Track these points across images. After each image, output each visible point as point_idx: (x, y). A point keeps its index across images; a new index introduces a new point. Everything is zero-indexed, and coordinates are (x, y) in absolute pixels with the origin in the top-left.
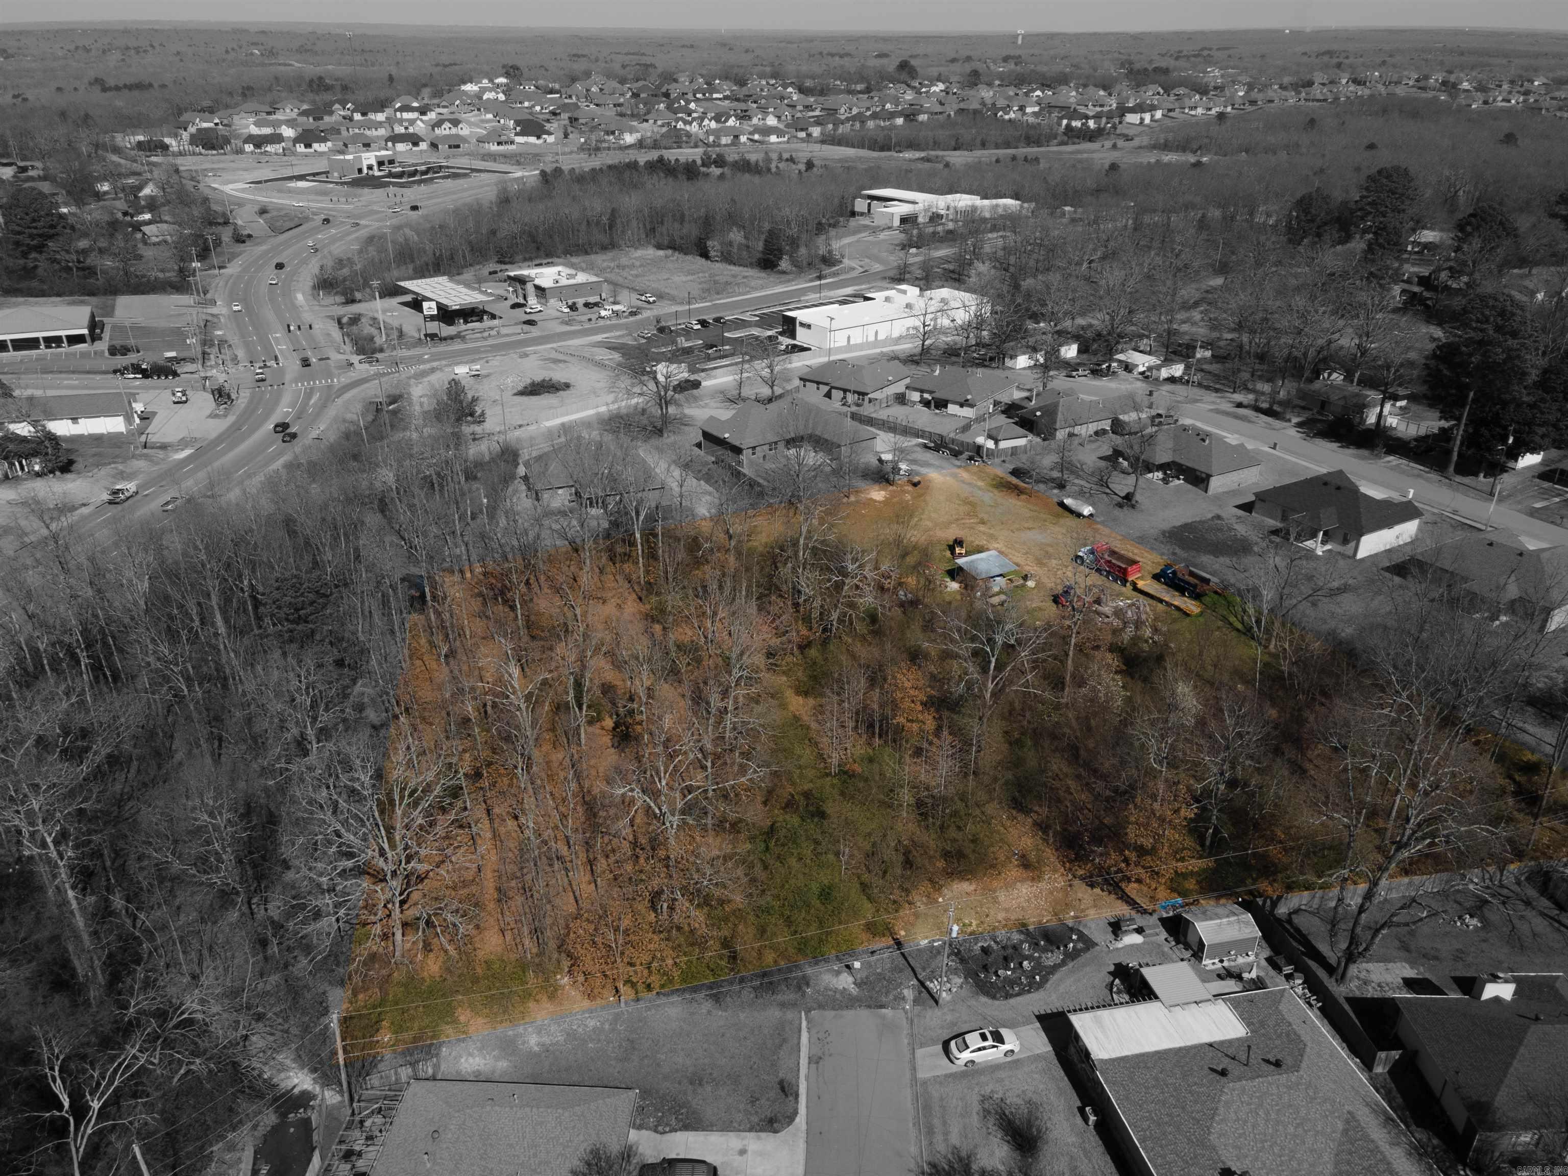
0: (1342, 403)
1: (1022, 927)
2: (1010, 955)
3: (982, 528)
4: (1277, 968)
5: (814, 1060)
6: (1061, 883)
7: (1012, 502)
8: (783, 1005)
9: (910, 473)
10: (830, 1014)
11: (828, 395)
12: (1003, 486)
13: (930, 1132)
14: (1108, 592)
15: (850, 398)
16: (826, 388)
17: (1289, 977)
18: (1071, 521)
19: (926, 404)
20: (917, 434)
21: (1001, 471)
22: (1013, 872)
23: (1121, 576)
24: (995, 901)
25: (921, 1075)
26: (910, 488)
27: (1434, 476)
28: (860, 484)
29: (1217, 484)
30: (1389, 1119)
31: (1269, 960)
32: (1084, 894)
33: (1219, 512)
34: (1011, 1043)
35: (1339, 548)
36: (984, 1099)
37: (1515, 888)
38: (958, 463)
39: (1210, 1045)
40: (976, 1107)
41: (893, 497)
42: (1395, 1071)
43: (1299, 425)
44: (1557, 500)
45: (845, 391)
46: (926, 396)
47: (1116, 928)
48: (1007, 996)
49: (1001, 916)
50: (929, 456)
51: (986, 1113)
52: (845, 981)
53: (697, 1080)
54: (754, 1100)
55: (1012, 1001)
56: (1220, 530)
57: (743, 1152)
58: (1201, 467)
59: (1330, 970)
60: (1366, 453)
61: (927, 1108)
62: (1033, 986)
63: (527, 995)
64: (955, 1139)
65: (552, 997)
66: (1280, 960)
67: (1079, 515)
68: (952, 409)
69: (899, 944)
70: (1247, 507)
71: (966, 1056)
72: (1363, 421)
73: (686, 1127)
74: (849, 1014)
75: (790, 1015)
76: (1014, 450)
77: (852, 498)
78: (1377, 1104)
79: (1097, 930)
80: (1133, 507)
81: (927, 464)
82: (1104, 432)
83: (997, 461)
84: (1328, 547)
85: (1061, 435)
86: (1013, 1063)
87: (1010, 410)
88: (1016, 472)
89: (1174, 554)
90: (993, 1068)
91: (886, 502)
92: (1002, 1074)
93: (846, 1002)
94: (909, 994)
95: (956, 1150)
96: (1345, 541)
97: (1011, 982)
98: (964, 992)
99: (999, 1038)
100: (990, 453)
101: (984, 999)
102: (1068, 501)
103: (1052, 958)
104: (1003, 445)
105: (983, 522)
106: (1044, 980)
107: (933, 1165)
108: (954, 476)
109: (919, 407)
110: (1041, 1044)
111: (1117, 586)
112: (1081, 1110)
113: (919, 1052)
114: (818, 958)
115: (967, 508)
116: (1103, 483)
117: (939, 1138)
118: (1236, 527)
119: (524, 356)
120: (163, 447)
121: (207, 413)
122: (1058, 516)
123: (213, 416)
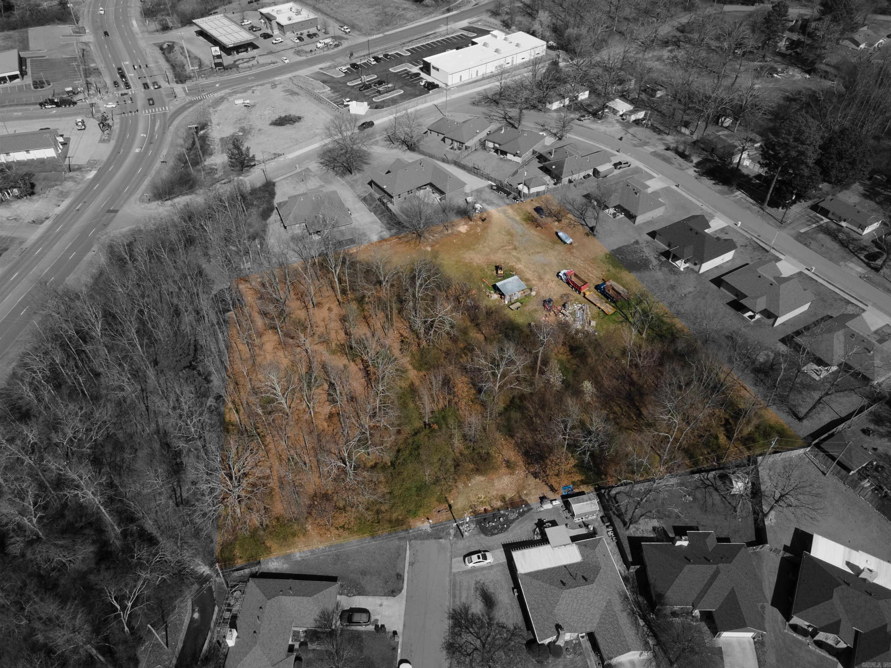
0: (722, 150)
1: (503, 499)
2: (495, 514)
3: (514, 253)
4: (603, 522)
5: (411, 564)
6: (523, 474)
7: (533, 232)
8: (400, 539)
9: (482, 210)
10: (419, 542)
11: (443, 140)
12: (530, 220)
13: (454, 596)
14: (571, 298)
15: (456, 145)
16: (442, 136)
17: (607, 527)
18: (560, 247)
19: (496, 151)
20: (488, 178)
21: (529, 207)
22: (503, 470)
23: (578, 289)
24: (493, 485)
25: (454, 570)
26: (480, 223)
27: (756, 208)
28: (455, 219)
29: (640, 219)
30: (626, 597)
31: (602, 518)
32: (532, 481)
33: (638, 238)
34: (490, 559)
35: (692, 266)
36: (477, 583)
37: (713, 480)
38: (507, 201)
39: (565, 566)
40: (473, 586)
41: (471, 229)
42: (637, 572)
43: (697, 165)
44: (814, 225)
45: (452, 140)
46: (497, 145)
47: (542, 499)
48: (493, 534)
49: (495, 493)
50: (494, 196)
51: (477, 589)
52: (425, 526)
53: (364, 573)
54: (386, 582)
55: (495, 537)
56: (636, 252)
57: (381, 605)
58: (633, 212)
59: (625, 524)
60: (725, 188)
61: (454, 585)
62: (503, 530)
63: (294, 535)
64: (463, 600)
65: (304, 535)
66: (605, 519)
67: (565, 243)
68: (509, 157)
69: (450, 506)
70: (653, 234)
71: (471, 565)
72: (731, 163)
73: (359, 594)
74: (427, 542)
75: (402, 543)
76: (538, 194)
77: (450, 231)
78: (623, 591)
79: (533, 500)
80: (594, 235)
81: (491, 203)
82: (589, 175)
83: (529, 200)
84: (687, 265)
85: (565, 180)
86: (490, 567)
87: (541, 158)
88: (538, 210)
89: (609, 271)
90: (483, 568)
91: (467, 234)
92: (485, 572)
93: (426, 536)
94: (452, 532)
95: (464, 605)
96: (695, 264)
97: (495, 528)
98: (475, 532)
99: (485, 558)
100: (525, 195)
101: (482, 536)
102: (561, 234)
103: (512, 516)
104: (533, 190)
105: (515, 249)
106: (508, 527)
107: (454, 610)
108: (505, 212)
109: (492, 152)
110: (502, 558)
111: (576, 294)
112: (513, 589)
113: (454, 560)
114: (415, 514)
115: (507, 238)
116: (582, 216)
117: (457, 599)
118: (645, 250)
119: (274, 86)
120: (79, 168)
121: (98, 138)
122: (554, 242)
123: (102, 141)
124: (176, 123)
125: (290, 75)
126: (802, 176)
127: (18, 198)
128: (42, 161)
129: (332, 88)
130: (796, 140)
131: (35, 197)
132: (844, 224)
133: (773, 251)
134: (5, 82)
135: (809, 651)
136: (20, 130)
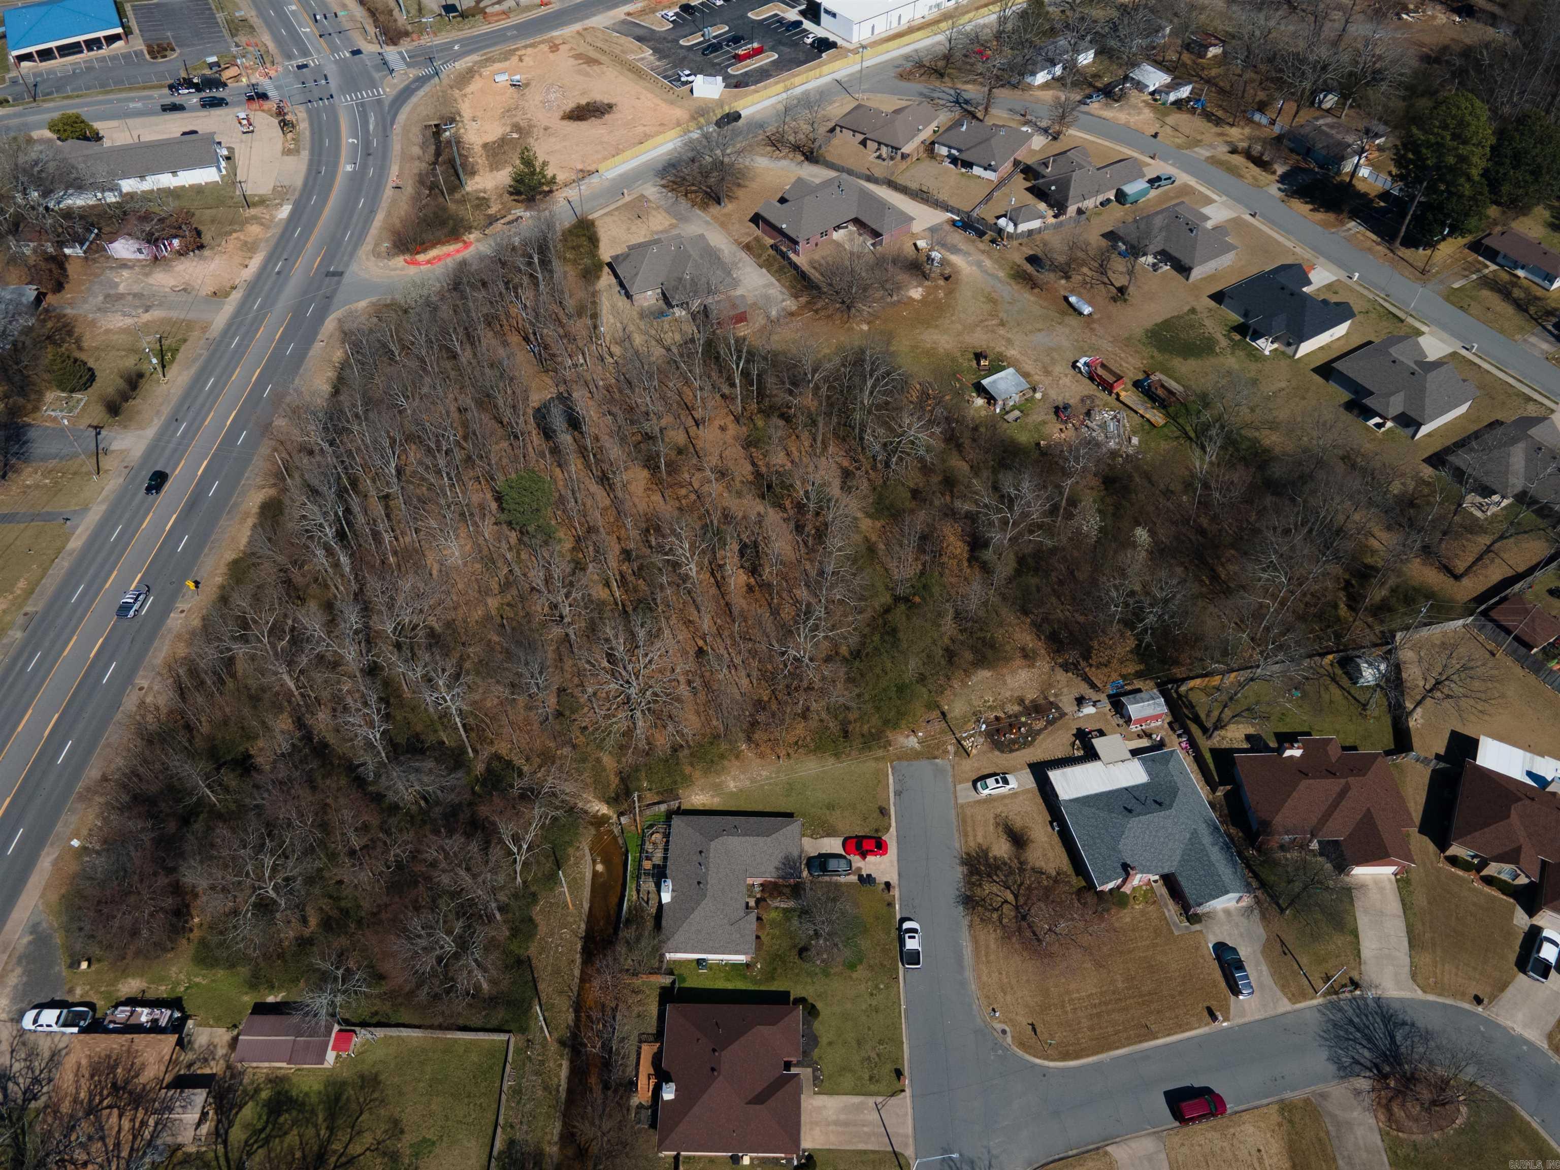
0: (1324, 152)
1: (1021, 701)
2: (1013, 723)
3: (1002, 331)
4: (1172, 729)
5: (898, 793)
6: (1046, 668)
7: (1027, 298)
8: (877, 759)
9: (944, 262)
10: (905, 763)
11: (863, 143)
12: (1020, 277)
13: (966, 835)
14: (1097, 402)
15: (884, 151)
16: (861, 137)
17: (1179, 736)
18: (1073, 321)
19: (954, 161)
20: (947, 208)
21: (1018, 257)
22: (1019, 662)
23: (1108, 387)
24: (1005, 683)
25: (960, 801)
26: (941, 282)
27: (1381, 249)
28: (902, 277)
29: (1197, 273)
30: (1216, 828)
31: (1170, 724)
32: (1061, 676)
33: (1195, 304)
34: (1013, 784)
35: (1283, 348)
36: (997, 816)
37: (1329, 668)
38: (982, 246)
39: (1126, 789)
40: (992, 821)
41: (929, 294)
42: (1226, 795)
43: (1283, 179)
44: (1474, 277)
45: (880, 144)
46: (954, 152)
47: (1080, 701)
48: (1011, 751)
49: (1008, 694)
50: (958, 238)
51: (997, 824)
52: (912, 742)
53: (831, 807)
54: (865, 819)
55: (1014, 754)
56: (1192, 326)
58: (1186, 261)
59: (1205, 730)
60: (1331, 217)
61: (964, 821)
62: (1026, 744)
63: (722, 757)
64: (980, 840)
65: (737, 757)
66: (1176, 726)
67: (1081, 314)
68: (977, 171)
69: (944, 714)
70: (1218, 297)
71: (987, 792)
72: (1339, 172)
73: (828, 835)
74: (916, 763)
75: (881, 765)
76: (1030, 233)
77: (895, 298)
78: (1212, 820)
79: (1067, 704)
80: (1125, 300)
81: (954, 250)
82: (1109, 201)
83: (1015, 243)
84: (1276, 346)
85: (1072, 210)
86: (1014, 795)
87: (1028, 171)
88: (1033, 260)
89: (1152, 357)
90: (1003, 797)
91: (924, 301)
92: (1007, 801)
93: (916, 755)
94: (951, 748)
95: (980, 846)
96: (1289, 344)
97: (1014, 742)
98: (985, 748)
99: (1006, 782)
100: (1010, 236)
101: (997, 753)
102: (1073, 299)
103: (1039, 725)
104: (1023, 227)
105: (1002, 324)
106: (1034, 740)
107: (968, 854)
108: (979, 264)
109: (947, 163)
110: (1029, 782)
111: (1104, 396)
112: (1051, 823)
113: (959, 787)
114: (896, 726)
115: (988, 307)
116: (1102, 269)
117: (971, 838)
118: (1207, 322)
119: (554, 48)
120: (262, 201)
121: (279, 147)
122: (1063, 313)
123: (287, 152)
124: (402, 117)
125: (578, 27)
126: (1461, 196)
127: (182, 253)
128: (198, 190)
129: (656, 50)
130: (1455, 137)
131: (206, 253)
132: (1520, 273)
133: (1410, 320)
134: (100, 48)
135: (1475, 890)
136: (149, 136)
